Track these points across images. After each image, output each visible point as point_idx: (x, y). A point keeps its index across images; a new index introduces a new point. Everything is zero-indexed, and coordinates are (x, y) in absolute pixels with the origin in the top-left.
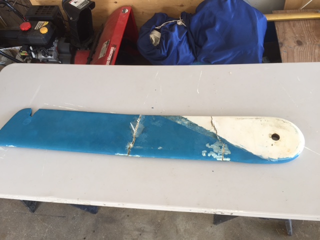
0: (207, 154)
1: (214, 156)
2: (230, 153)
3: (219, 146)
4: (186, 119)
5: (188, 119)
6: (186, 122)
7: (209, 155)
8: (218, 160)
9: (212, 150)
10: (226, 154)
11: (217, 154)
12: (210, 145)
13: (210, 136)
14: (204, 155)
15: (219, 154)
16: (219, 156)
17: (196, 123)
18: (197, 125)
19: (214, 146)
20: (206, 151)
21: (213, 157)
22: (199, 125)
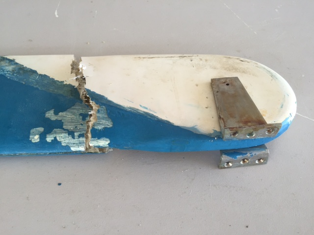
0: (43, 136)
1: (64, 139)
2: (109, 124)
3: (81, 114)
4: (12, 62)
5: (17, 61)
6: (10, 68)
7: (49, 139)
8: (73, 149)
9: (59, 125)
10: (100, 127)
11: (71, 133)
12: (56, 113)
13: (61, 92)
14: (36, 139)
15: (76, 134)
16: (76, 141)
17: (34, 68)
18: (35, 72)
19: (66, 116)
20: (41, 129)
21: (60, 143)
22: (39, 72)
